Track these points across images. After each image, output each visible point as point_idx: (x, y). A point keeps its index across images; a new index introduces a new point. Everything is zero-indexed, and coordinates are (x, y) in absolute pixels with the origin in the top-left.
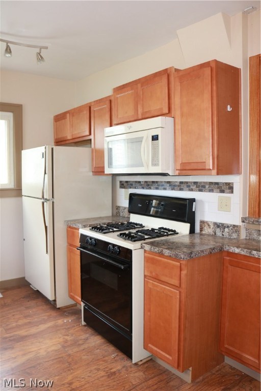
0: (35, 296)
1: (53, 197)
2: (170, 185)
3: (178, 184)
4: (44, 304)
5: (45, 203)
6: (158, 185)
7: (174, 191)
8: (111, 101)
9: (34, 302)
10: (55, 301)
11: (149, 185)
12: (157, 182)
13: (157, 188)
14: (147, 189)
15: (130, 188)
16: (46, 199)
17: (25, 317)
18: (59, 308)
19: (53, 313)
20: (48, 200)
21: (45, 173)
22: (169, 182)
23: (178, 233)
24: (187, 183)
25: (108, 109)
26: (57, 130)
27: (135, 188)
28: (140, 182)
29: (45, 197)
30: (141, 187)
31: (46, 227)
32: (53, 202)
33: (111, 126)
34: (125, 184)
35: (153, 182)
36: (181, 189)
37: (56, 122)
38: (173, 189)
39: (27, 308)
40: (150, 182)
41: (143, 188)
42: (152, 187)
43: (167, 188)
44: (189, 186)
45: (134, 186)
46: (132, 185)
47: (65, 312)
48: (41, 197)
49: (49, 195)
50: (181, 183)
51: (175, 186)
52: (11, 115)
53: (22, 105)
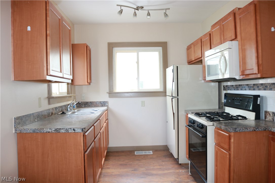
0: (170, 156)
1: (178, 95)
2: (248, 87)
3: (252, 86)
4: (173, 160)
5: (173, 99)
6: (242, 87)
7: (250, 91)
8: (210, 34)
9: (168, 159)
10: (178, 159)
11: (237, 88)
12: (241, 85)
13: (242, 90)
14: (237, 90)
15: (228, 90)
16: (174, 97)
17: (159, 165)
18: (180, 164)
19: (176, 166)
20: (175, 97)
21: (173, 81)
22: (247, 85)
23: (247, 119)
24: (257, 84)
25: (209, 40)
26: (188, 55)
27: (231, 90)
28: (233, 86)
29: (173, 96)
30: (233, 89)
31: (174, 114)
32: (178, 99)
33: (211, 49)
34: (226, 87)
35: (240, 85)
36: (254, 90)
37: (188, 50)
38: (250, 90)
39: (163, 161)
40: (238, 85)
41: (235, 90)
42: (239, 89)
43: (247, 89)
44: (258, 87)
45: (230, 88)
46: (229, 88)
47: (183, 166)
48: (171, 96)
49: (175, 94)
50: (254, 85)
51: (251, 87)
52: (161, 48)
53: (167, 42)
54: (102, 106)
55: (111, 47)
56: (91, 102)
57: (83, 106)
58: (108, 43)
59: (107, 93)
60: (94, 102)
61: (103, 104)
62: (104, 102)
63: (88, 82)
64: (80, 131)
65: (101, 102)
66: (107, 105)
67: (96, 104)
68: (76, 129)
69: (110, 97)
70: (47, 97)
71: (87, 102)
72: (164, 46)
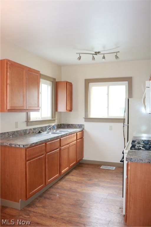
1: (128, 124)
20: (126, 125)
21: (125, 112)
31: (124, 139)
32: (128, 126)
49: (126, 123)
52: (127, 82)
53: (132, 77)
54: (80, 128)
55: (88, 82)
56: (72, 124)
57: (66, 127)
58: (85, 79)
59: (83, 118)
60: (74, 124)
61: (80, 126)
62: (81, 125)
63: (68, 109)
64: (22, 146)
65: (79, 125)
66: (83, 127)
67: (76, 126)
68: (20, 145)
69: (85, 121)
70: (26, 121)
71: (69, 124)
72: (129, 80)
